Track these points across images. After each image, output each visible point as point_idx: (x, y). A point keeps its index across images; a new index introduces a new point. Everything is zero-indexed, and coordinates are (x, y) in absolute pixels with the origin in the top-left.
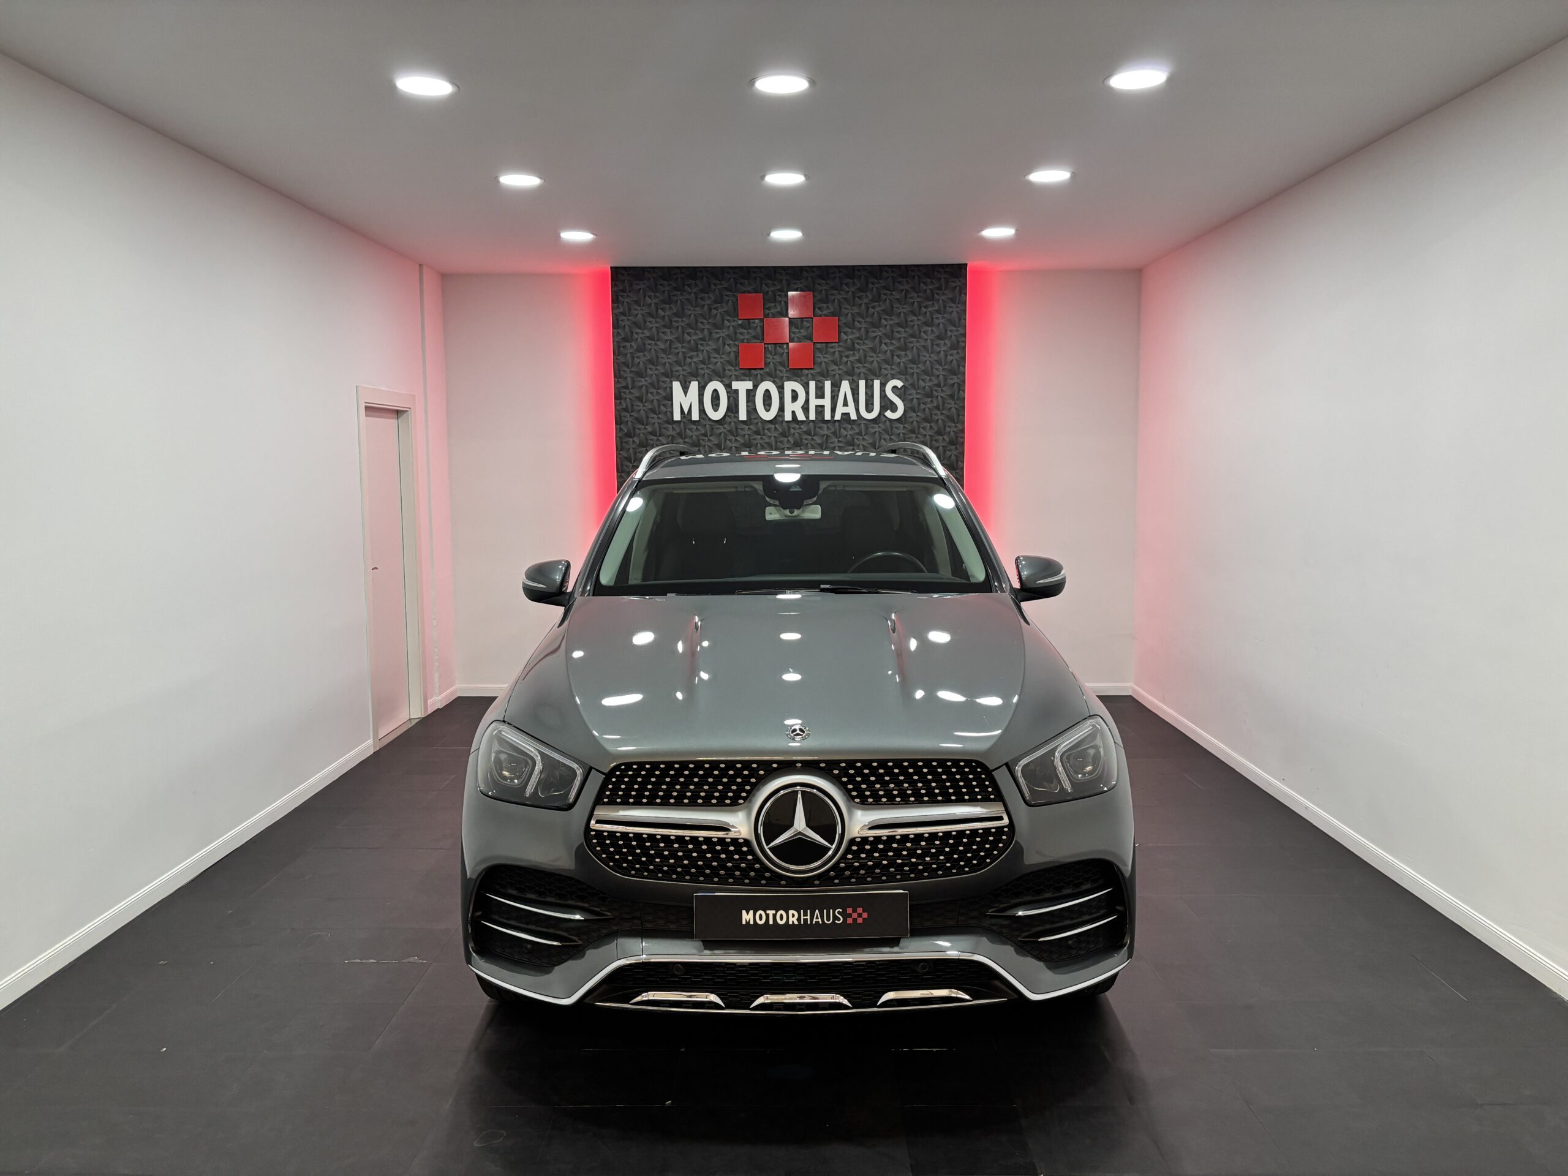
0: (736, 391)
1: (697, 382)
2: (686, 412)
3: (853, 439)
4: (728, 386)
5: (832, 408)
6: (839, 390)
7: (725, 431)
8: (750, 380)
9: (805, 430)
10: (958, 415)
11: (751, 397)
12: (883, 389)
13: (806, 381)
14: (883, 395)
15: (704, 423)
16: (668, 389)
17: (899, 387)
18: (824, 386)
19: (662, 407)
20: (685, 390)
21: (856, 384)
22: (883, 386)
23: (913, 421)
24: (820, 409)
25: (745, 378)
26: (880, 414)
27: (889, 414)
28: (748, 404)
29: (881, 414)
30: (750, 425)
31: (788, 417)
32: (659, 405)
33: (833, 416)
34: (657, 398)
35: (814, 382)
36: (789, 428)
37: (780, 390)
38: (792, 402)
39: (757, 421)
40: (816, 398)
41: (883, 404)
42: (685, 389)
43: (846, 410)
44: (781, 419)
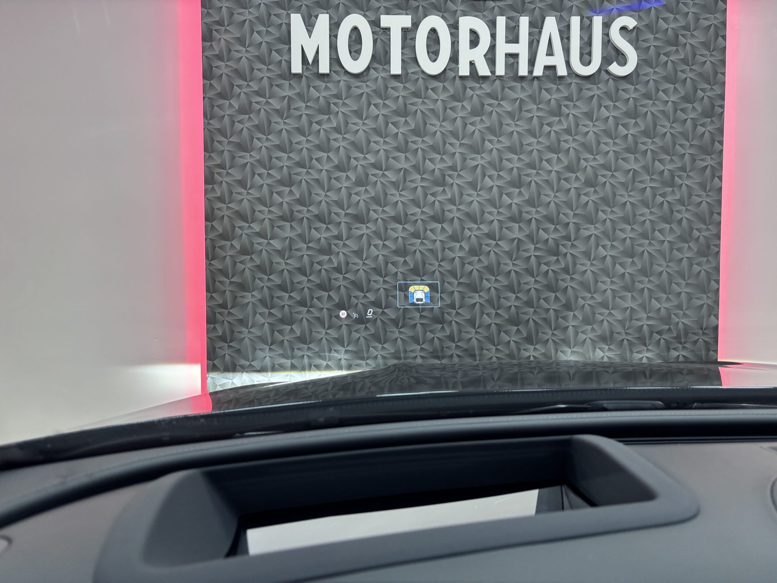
0: (388, 30)
1: (328, 15)
2: (310, 60)
3: (560, 106)
4: (375, 24)
5: (529, 60)
6: (540, 32)
7: (368, 90)
8: (407, 14)
9: (489, 91)
10: (716, 73)
11: (408, 40)
12: (606, 32)
13: (491, 18)
14: (607, 40)
15: (338, 78)
16: (284, 26)
17: (631, 27)
18: (518, 26)
19: (274, 53)
20: (308, 27)
21: (566, 24)
22: (607, 26)
23: (649, 80)
24: (511, 60)
25: (401, 11)
26: (600, 70)
27: (615, 69)
28: (405, 51)
29: (603, 69)
30: (406, 82)
31: (464, 70)
32: (270, 51)
33: (531, 72)
34: (268, 39)
35: (504, 18)
36: (465, 88)
37: (453, 31)
38: (470, 49)
39: (415, 77)
40: (508, 41)
41: (605, 55)
42: (310, 26)
43: (550, 61)
44: (451, 74)
